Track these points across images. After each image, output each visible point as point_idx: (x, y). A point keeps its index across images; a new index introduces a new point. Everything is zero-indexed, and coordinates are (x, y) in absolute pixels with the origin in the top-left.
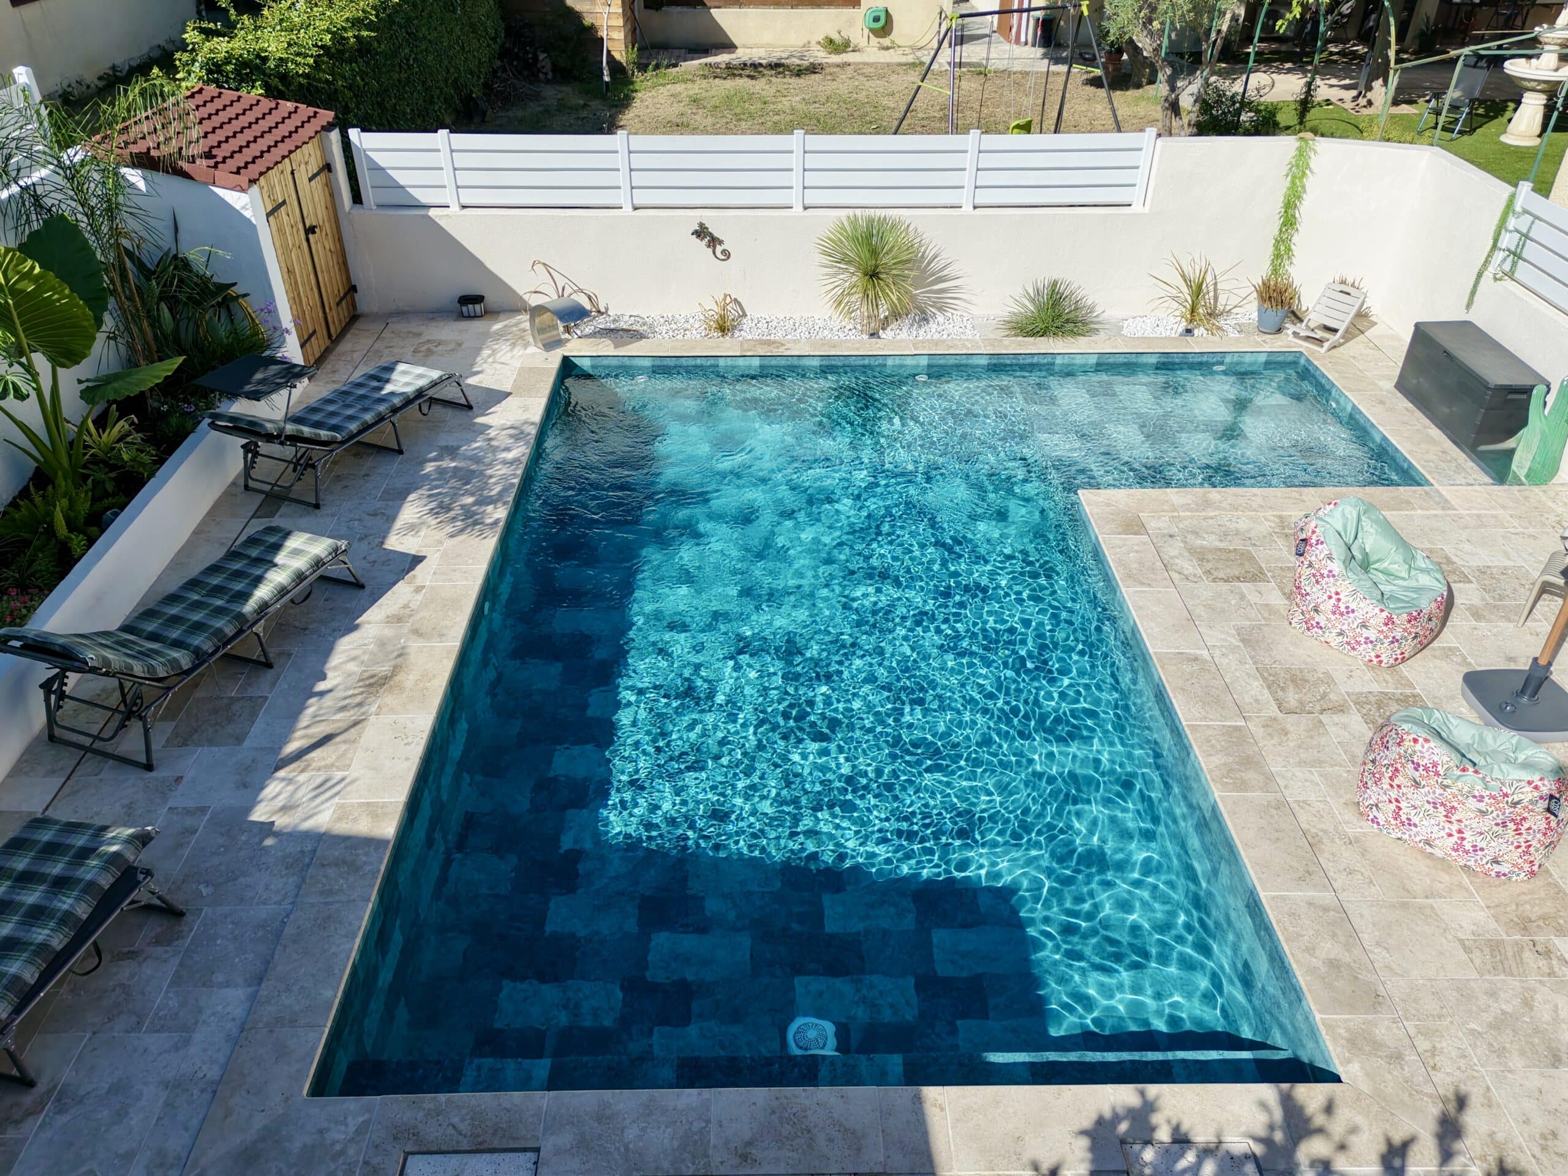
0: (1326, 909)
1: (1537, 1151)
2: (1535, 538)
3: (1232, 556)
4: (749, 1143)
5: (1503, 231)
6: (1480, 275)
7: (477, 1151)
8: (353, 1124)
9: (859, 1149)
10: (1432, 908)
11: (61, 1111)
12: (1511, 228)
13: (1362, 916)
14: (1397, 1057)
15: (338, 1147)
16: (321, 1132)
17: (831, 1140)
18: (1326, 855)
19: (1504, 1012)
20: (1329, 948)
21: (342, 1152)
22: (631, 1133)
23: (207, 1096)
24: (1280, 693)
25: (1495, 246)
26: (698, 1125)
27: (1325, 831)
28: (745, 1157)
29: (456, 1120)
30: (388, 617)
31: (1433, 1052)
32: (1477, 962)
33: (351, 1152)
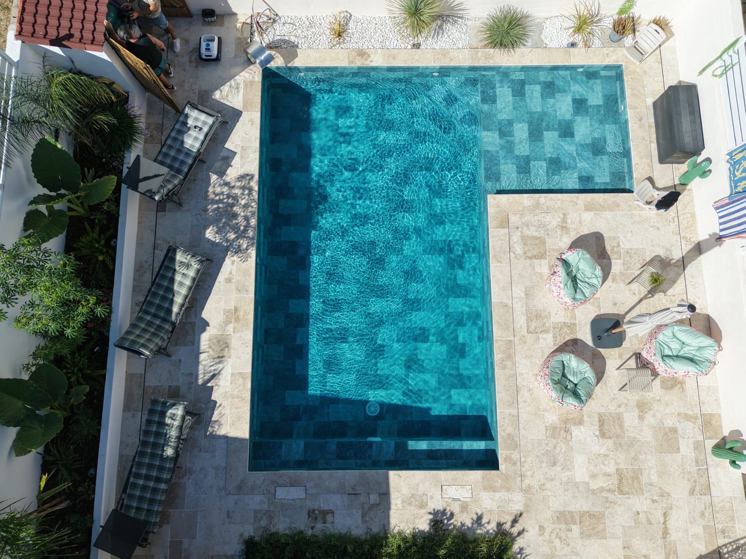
0: (513, 416)
1: (538, 489)
2: (658, 229)
3: (537, 242)
4: (354, 486)
5: (726, 53)
6: (707, 67)
7: (292, 486)
8: (262, 479)
9: (380, 487)
10: (543, 415)
11: (191, 475)
12: (730, 54)
13: (523, 418)
14: (515, 464)
15: (259, 485)
16: (254, 481)
17: (374, 485)
18: (521, 395)
19: (547, 450)
20: (510, 430)
21: (260, 487)
22: (327, 483)
23: (224, 471)
24: (530, 323)
25: (720, 56)
26: (342, 481)
27: (523, 386)
28: (353, 489)
29: (285, 479)
30: (226, 279)
31: (525, 462)
32: (548, 434)
33: (262, 486)
